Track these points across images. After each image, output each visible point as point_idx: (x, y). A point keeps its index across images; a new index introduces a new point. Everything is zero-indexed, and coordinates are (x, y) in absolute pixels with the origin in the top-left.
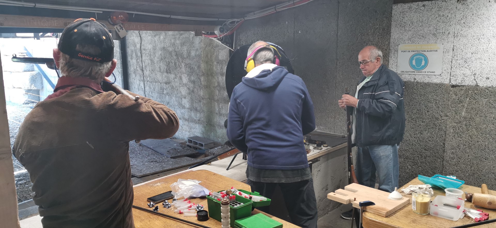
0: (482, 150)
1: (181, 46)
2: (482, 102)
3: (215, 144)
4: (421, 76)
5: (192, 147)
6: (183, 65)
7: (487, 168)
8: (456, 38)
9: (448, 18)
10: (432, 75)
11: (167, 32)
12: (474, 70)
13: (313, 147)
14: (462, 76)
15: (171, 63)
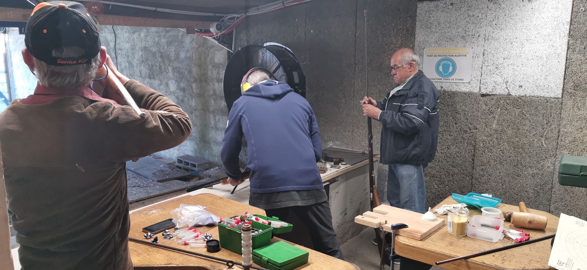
0: (514, 166)
1: (168, 46)
2: (514, 113)
3: (211, 165)
4: (448, 84)
5: (182, 169)
6: (170, 69)
7: (519, 185)
8: (486, 41)
9: (478, 19)
10: (460, 83)
11: (149, 28)
12: (506, 77)
13: (330, 165)
14: (494, 84)
15: (154, 67)
